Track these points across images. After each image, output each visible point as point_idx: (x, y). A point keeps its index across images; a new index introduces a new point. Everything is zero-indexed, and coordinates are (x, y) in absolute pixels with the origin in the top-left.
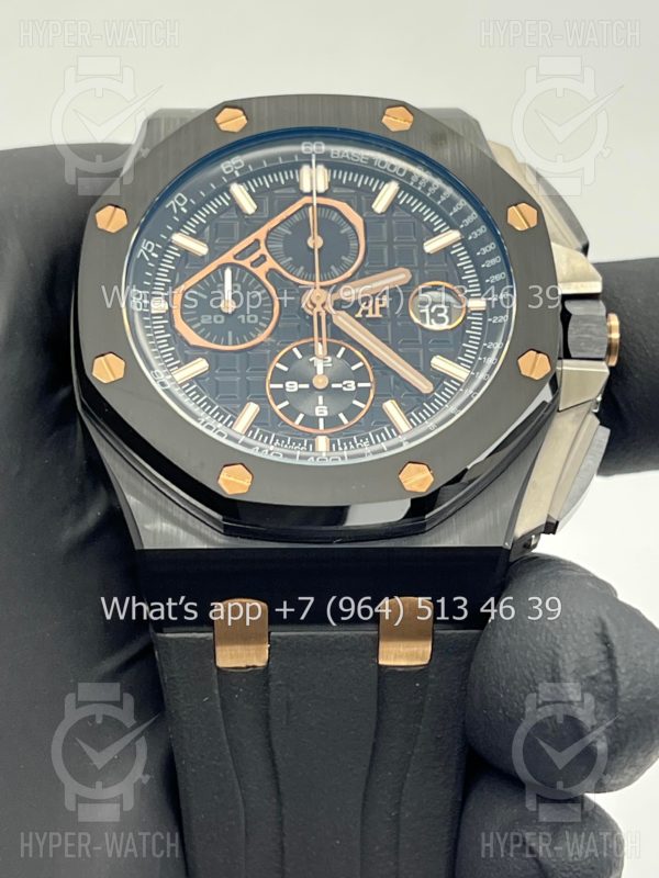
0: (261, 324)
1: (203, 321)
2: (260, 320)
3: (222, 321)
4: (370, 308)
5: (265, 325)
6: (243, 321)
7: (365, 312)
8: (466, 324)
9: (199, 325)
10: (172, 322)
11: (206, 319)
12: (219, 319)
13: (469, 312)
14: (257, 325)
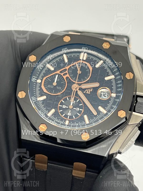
0: (61, 90)
1: (48, 87)
2: (61, 89)
3: (53, 87)
4: (88, 91)
5: (62, 90)
6: (57, 88)
7: (86, 92)
8: (109, 99)
9: (47, 87)
10: (41, 85)
11: (49, 86)
12: (52, 87)
13: (111, 97)
14: (60, 90)
